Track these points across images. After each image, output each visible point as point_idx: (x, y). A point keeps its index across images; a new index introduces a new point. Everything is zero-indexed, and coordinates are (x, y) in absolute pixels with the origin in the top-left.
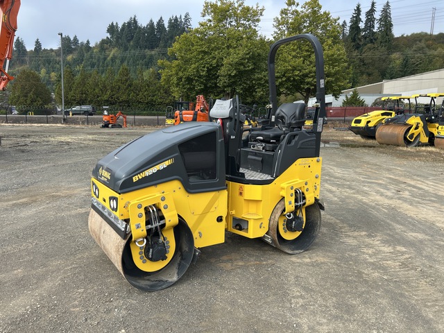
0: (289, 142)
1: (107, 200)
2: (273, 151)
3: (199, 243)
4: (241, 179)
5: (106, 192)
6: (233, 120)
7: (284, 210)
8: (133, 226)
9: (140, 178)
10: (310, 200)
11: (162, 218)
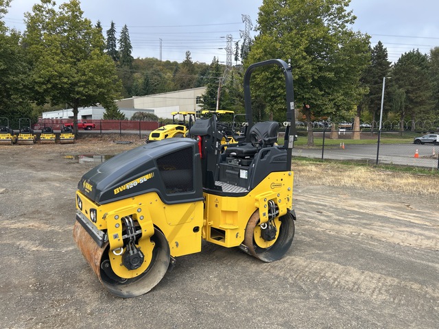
9: (121, 190)
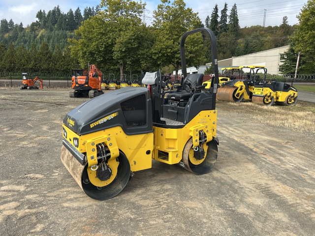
0: (194, 100)
1: (72, 140)
2: (185, 106)
3: (134, 168)
4: (164, 125)
5: (71, 135)
6: (158, 86)
7: (193, 146)
8: (89, 157)
10: (209, 138)
11: (108, 152)
